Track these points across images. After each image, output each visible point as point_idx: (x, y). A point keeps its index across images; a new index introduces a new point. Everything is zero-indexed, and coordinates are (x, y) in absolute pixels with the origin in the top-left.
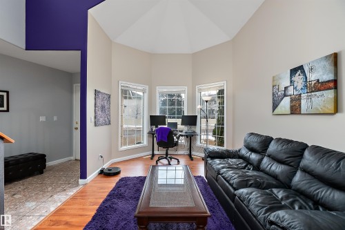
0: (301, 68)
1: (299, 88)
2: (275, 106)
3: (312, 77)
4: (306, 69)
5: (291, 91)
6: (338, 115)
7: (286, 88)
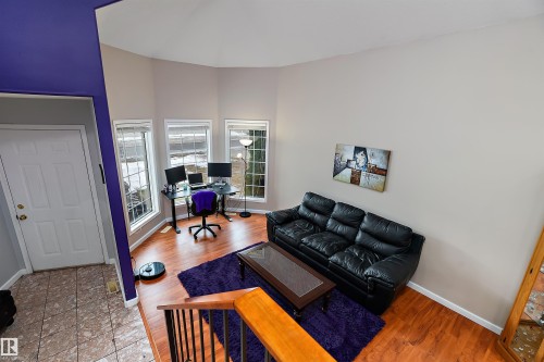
0: (364, 150)
1: (361, 165)
2: (336, 172)
3: (373, 162)
4: (368, 152)
5: (353, 164)
6: (385, 193)
7: (349, 161)
